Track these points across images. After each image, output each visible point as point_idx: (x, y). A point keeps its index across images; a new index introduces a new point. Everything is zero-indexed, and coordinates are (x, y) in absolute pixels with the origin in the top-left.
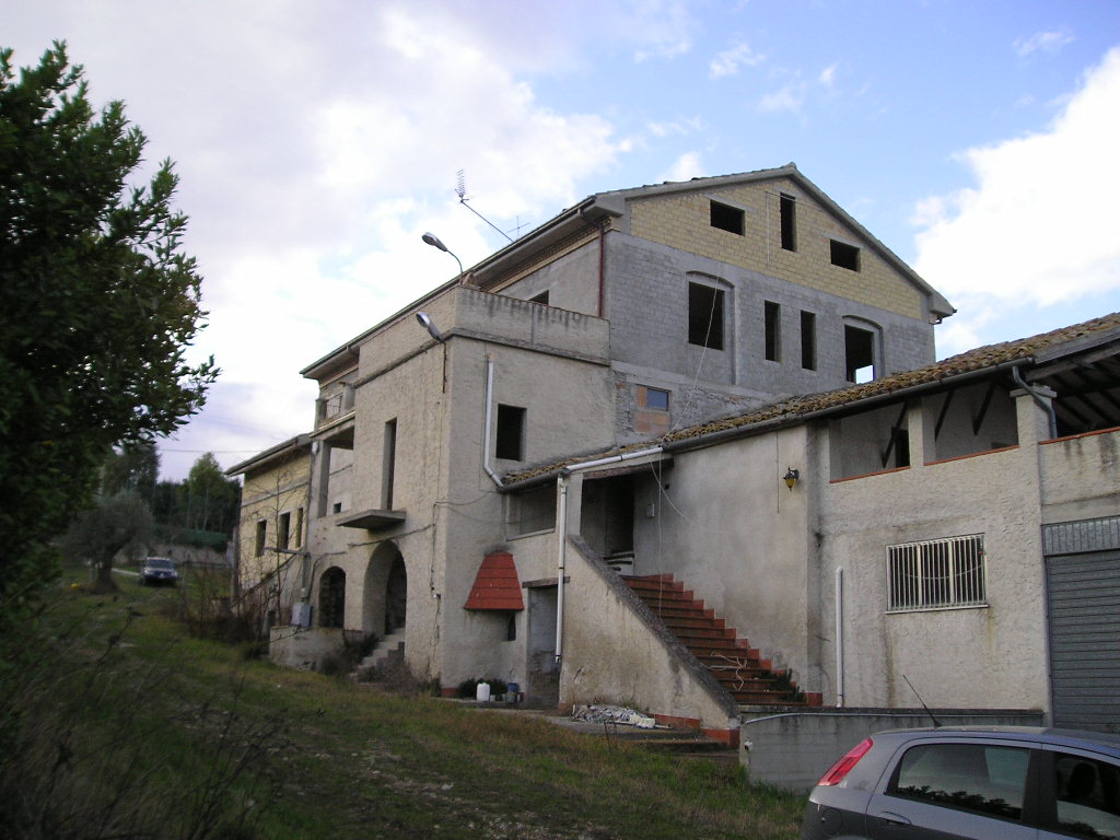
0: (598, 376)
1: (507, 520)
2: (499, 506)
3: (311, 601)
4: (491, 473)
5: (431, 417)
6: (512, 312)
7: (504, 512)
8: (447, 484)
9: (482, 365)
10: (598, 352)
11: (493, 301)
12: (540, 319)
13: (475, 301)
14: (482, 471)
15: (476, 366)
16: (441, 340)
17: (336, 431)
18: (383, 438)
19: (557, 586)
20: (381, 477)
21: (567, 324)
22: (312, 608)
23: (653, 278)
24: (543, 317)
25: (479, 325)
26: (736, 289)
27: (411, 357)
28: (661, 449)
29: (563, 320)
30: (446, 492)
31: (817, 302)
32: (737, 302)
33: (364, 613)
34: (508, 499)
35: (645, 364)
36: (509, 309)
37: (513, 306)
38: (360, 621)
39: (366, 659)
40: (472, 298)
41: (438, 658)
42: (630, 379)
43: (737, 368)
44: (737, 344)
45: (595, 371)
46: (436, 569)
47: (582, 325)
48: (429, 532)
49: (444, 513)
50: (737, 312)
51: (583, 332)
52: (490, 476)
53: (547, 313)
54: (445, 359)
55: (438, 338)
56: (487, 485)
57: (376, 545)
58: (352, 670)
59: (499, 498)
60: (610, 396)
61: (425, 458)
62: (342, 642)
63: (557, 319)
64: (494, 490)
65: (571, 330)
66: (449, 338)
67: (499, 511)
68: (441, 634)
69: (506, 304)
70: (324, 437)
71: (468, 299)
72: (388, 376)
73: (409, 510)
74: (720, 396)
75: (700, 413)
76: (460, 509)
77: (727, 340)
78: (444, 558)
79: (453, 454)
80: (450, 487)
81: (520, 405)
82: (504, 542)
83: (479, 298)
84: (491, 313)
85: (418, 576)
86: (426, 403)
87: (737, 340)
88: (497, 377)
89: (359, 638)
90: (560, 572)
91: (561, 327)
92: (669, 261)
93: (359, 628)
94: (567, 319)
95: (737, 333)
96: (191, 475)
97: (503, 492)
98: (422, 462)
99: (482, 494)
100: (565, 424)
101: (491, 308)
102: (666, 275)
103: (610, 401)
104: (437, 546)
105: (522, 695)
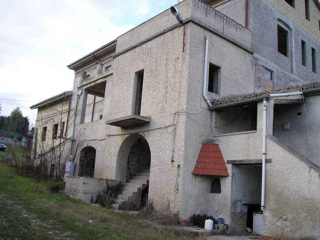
0: (248, 57)
1: (213, 125)
2: (209, 117)
3: (75, 161)
4: (206, 98)
5: (171, 66)
6: (215, 17)
7: (211, 121)
8: (185, 102)
9: (203, 40)
10: (248, 46)
11: (207, 8)
12: (226, 23)
13: (200, 6)
14: (202, 97)
15: (200, 40)
16: (182, 24)
17: (92, 84)
18: (133, 80)
19: (261, 164)
20: (131, 100)
21: (237, 29)
22: (75, 165)
23: (267, 17)
24: (228, 23)
25: (201, 19)
26: (293, 31)
27: (155, 37)
28: (301, 93)
29: (235, 27)
30: (185, 106)
31: (316, 45)
32: (293, 37)
33: (116, 171)
34: (214, 114)
35: (264, 56)
36: (214, 14)
37: (216, 14)
38: (114, 175)
39: (120, 196)
40: (198, 4)
41: (178, 202)
42: (259, 62)
43: (294, 66)
44: (293, 56)
45: (247, 55)
46: (176, 150)
47: (242, 31)
48: (171, 129)
49: (183, 119)
50: (294, 42)
51: (242, 35)
52: (206, 100)
53: (229, 22)
54: (184, 34)
55: (181, 22)
56: (204, 105)
57: (127, 136)
58: (114, 203)
59: (209, 113)
60: (253, 69)
61: (166, 88)
62: (106, 186)
63: (233, 26)
64: (207, 108)
65: (238, 32)
66: (187, 23)
67: (209, 120)
68: (180, 188)
69: (213, 12)
70: (85, 87)
71: (196, 4)
72: (137, 49)
73: (153, 117)
74: (290, 77)
75: (283, 84)
76: (192, 116)
77: (289, 53)
78: (183, 144)
79: (189, 86)
80: (187, 104)
81: (218, 65)
82: (211, 137)
83: (201, 5)
84: (206, 15)
85: (161, 153)
86: (167, 60)
87: (293, 53)
88: (209, 48)
89: (114, 184)
90: (264, 156)
91: (234, 30)
92: (272, 12)
93: (113, 178)
94: (237, 27)
95: (294, 51)
96: (12, 114)
97: (211, 110)
98: (164, 91)
99: (202, 110)
100: (236, 79)
101: (206, 12)
102: (271, 18)
103: (253, 71)
104: (177, 137)
105: (227, 226)
